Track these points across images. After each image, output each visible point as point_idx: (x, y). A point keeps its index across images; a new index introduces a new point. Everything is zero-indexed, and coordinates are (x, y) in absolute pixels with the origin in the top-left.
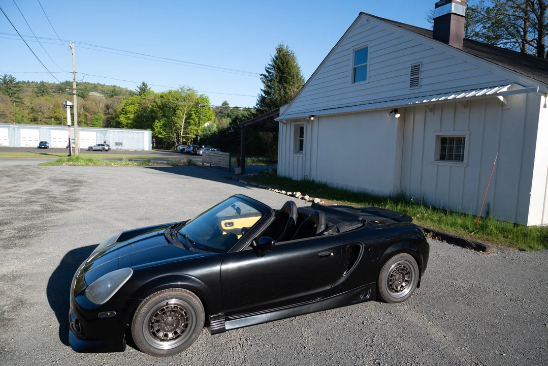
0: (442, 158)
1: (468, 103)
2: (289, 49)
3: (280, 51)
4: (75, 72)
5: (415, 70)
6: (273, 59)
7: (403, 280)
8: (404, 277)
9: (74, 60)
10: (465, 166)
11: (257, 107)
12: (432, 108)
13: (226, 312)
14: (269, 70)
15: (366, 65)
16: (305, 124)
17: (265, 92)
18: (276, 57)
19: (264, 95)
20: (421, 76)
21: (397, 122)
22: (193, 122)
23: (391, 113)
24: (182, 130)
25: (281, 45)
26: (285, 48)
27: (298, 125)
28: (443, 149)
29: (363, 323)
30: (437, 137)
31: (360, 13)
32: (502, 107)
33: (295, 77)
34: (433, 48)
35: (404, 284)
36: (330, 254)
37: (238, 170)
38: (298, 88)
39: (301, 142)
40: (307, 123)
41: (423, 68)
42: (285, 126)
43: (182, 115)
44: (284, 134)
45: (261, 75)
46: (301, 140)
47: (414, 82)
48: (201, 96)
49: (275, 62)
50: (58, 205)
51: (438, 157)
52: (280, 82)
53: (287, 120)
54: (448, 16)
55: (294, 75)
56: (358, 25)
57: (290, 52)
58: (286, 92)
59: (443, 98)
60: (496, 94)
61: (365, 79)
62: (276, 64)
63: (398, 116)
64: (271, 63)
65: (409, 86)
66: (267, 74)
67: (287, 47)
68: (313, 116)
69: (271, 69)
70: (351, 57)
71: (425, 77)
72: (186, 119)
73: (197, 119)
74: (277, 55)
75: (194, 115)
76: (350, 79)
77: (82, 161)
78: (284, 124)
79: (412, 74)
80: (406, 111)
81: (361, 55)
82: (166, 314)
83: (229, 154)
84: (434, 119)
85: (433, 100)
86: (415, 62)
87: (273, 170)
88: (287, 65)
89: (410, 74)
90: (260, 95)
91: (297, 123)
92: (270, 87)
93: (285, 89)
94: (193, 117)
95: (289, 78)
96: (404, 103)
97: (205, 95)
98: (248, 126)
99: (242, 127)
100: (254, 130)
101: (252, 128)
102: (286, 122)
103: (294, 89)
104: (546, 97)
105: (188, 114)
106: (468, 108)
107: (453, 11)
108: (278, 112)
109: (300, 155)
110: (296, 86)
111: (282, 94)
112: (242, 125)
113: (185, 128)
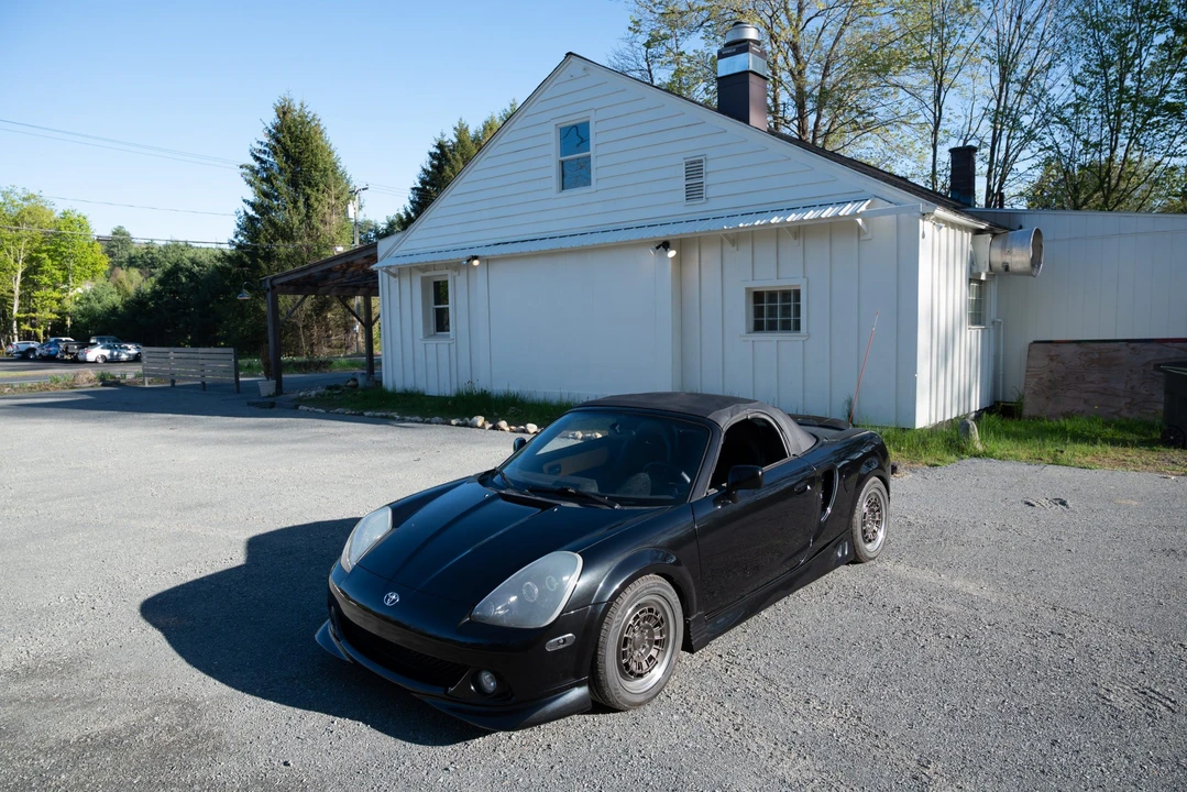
0: (758, 327)
3: (284, 113)
5: (694, 169)
6: (270, 131)
7: (875, 521)
8: (876, 518)
10: (805, 339)
11: (236, 241)
12: (736, 238)
14: (262, 156)
15: (589, 157)
16: (450, 276)
17: (253, 205)
18: (275, 126)
19: (251, 212)
20: (707, 180)
21: (670, 265)
22: (46, 280)
23: (657, 248)
24: (16, 303)
25: (285, 100)
26: (298, 107)
27: (428, 277)
28: (758, 312)
30: (748, 289)
31: (567, 54)
32: (859, 236)
33: (329, 172)
34: (725, 131)
37: (267, 387)
38: (337, 198)
39: (443, 314)
40: (456, 274)
41: (708, 167)
42: (394, 279)
43: (12, 262)
45: (241, 167)
46: (437, 309)
47: (694, 191)
48: (65, 213)
49: (274, 137)
51: (752, 326)
52: (293, 183)
53: (399, 269)
54: (744, 76)
55: (325, 170)
56: (564, 76)
57: (311, 115)
58: (308, 205)
59: (763, 221)
60: (855, 215)
61: (587, 182)
62: (278, 141)
63: (672, 253)
64: (266, 140)
65: (685, 198)
66: (257, 165)
67: (301, 105)
68: (476, 258)
69: (265, 152)
70: (552, 139)
71: (714, 184)
72: (25, 274)
73: (59, 274)
74: (277, 120)
75: (49, 262)
76: (554, 182)
78: (395, 276)
79: (688, 177)
80: (682, 244)
81: (575, 136)
83: (231, 350)
84: (739, 258)
85: (741, 225)
86: (692, 155)
87: (368, 380)
88: (307, 144)
89: (684, 178)
90: (243, 214)
91: (427, 274)
92: (266, 195)
93: (307, 199)
94: (46, 267)
95: (316, 175)
96: (685, 230)
97: (78, 213)
98: (282, 284)
99: (269, 286)
100: (296, 292)
101: (291, 289)
102: (398, 273)
103: (329, 200)
104: (924, 220)
105: (30, 260)
106: (801, 239)
107: (751, 68)
108: (371, 252)
109: (441, 344)
110: (334, 192)
111: (303, 210)
112: (268, 282)
113: (26, 298)
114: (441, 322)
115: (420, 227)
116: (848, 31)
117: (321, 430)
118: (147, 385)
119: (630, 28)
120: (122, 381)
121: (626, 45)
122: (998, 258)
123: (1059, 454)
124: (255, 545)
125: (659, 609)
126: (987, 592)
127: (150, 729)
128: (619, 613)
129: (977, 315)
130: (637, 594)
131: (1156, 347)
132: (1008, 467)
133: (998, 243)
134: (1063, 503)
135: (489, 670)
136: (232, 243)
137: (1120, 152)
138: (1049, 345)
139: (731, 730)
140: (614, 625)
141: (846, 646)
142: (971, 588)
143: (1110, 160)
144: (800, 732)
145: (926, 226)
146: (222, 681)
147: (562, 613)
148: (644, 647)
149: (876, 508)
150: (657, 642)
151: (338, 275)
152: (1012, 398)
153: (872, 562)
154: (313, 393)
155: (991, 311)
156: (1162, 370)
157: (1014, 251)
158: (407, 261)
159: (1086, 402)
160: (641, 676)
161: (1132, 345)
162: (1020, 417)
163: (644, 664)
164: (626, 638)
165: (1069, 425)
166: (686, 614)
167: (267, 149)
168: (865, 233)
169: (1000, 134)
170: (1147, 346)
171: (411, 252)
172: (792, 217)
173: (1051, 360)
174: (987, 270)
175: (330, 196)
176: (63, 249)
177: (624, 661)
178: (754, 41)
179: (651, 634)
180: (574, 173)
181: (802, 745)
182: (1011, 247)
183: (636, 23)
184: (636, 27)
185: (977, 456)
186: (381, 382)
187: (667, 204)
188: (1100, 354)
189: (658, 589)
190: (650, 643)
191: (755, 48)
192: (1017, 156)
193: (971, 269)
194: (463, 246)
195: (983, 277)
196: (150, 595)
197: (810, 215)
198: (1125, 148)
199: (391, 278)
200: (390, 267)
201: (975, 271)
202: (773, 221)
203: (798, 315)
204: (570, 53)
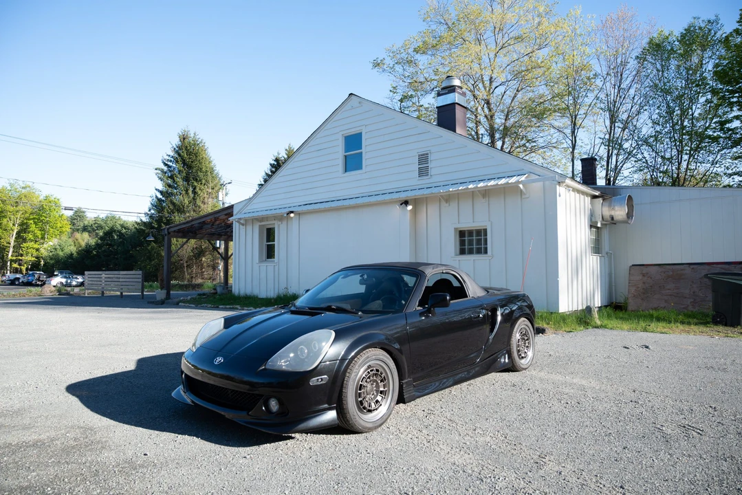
0: (462, 252)
1: (486, 193)
3: (184, 139)
5: (423, 159)
6: (175, 149)
7: (525, 346)
8: (525, 343)
10: (490, 258)
11: (149, 213)
12: (448, 198)
14: (169, 163)
15: (361, 153)
16: (276, 224)
17: (161, 192)
18: (178, 146)
19: (160, 196)
20: (431, 165)
21: (409, 214)
22: (31, 236)
23: (401, 204)
24: (11, 250)
25: (186, 129)
26: (192, 135)
27: (263, 225)
28: (462, 243)
30: (456, 229)
31: (350, 95)
32: (521, 195)
33: (209, 173)
34: (442, 136)
35: (526, 351)
36: (479, 315)
37: (160, 294)
38: (213, 189)
39: (271, 248)
40: (280, 223)
41: (431, 157)
43: (11, 225)
45: (156, 169)
46: (268, 245)
47: (423, 172)
48: (46, 197)
49: (177, 152)
51: (458, 251)
52: (187, 179)
53: (246, 220)
54: (453, 104)
55: (206, 172)
56: (348, 107)
57: (200, 140)
58: (194, 192)
59: (463, 187)
60: (518, 182)
61: (360, 168)
62: (179, 155)
63: (410, 208)
64: (172, 154)
65: (418, 175)
66: (165, 168)
67: (195, 134)
68: (292, 212)
69: (171, 161)
70: (340, 143)
71: (435, 167)
72: (18, 233)
73: (39, 233)
74: (180, 143)
75: (34, 226)
76: (341, 167)
78: (243, 225)
79: (420, 163)
80: (417, 202)
81: (354, 141)
83: (140, 272)
84: (450, 210)
85: (451, 190)
86: (422, 151)
87: (223, 289)
88: (197, 157)
89: (418, 164)
90: (154, 196)
91: (263, 223)
92: (170, 186)
93: (195, 189)
94: (31, 229)
95: (201, 175)
96: (418, 193)
97: (54, 196)
98: (174, 231)
99: (166, 233)
100: (183, 237)
101: (180, 234)
102: (245, 222)
103: (208, 190)
104: (559, 185)
105: (22, 224)
106: (487, 199)
107: (456, 101)
108: (230, 211)
109: (270, 265)
110: (211, 185)
111: (191, 195)
112: (166, 230)
113: (17, 247)
114: (270, 253)
115: (260, 196)
116: (519, 95)
117: (191, 313)
118: (86, 295)
119: (391, 91)
120: (71, 293)
121: (389, 101)
122: (607, 212)
123: (648, 327)
124: (141, 362)
125: (383, 371)
126: (594, 384)
127: (63, 439)
128: (357, 367)
129: (597, 248)
130: (368, 357)
131: (707, 267)
132: (615, 332)
133: (606, 203)
134: (647, 347)
135: (275, 397)
136: (146, 214)
137: (684, 164)
138: (642, 267)
139: (425, 442)
140: (353, 374)
141: (503, 406)
142: (584, 382)
143: (678, 169)
144: (468, 443)
145: (561, 190)
146: (111, 419)
147: (320, 363)
148: (373, 394)
149: (526, 338)
150: (381, 392)
151: (209, 226)
152: (621, 300)
153: (524, 371)
154: (189, 297)
155: (606, 246)
156: (709, 278)
157: (616, 208)
158: (250, 215)
159: (666, 301)
160: (370, 411)
161: (692, 266)
162: (626, 310)
163: (373, 405)
164: (361, 385)
165: (655, 313)
166: (401, 379)
167: (172, 159)
168: (525, 194)
169: (612, 154)
170: (702, 267)
171: (253, 210)
172: (481, 185)
173: (644, 276)
174: (601, 219)
175: (208, 187)
176: (43, 218)
177: (359, 399)
178: (459, 87)
179: (378, 386)
180: (352, 162)
181: (468, 448)
182: (614, 206)
183: (394, 88)
184: (394, 90)
185: (597, 327)
186: (231, 291)
187: (407, 179)
188: (673, 272)
189: (381, 357)
190: (377, 391)
191: (459, 90)
192: (622, 167)
193: (591, 220)
194: (285, 206)
195: (599, 225)
196: (73, 382)
197: (492, 183)
198: (687, 162)
199: (241, 226)
200: (240, 219)
201: (593, 220)
202: (469, 187)
203: (486, 244)
204: (351, 94)
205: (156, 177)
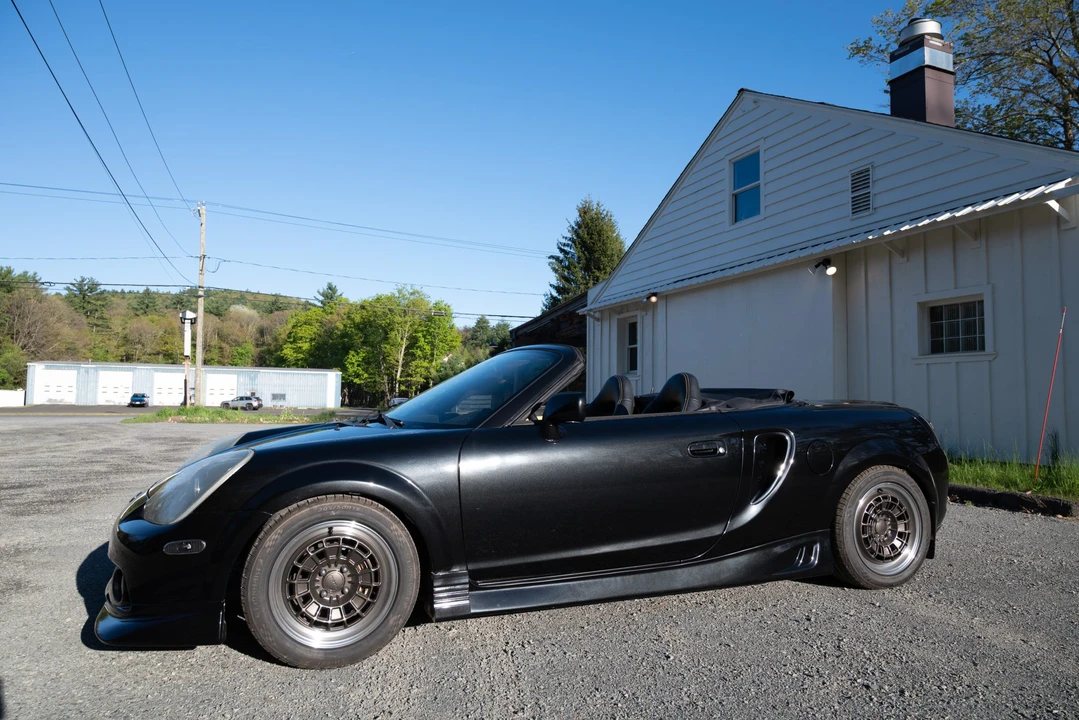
0: (936, 348)
1: (981, 226)
2: (602, 208)
3: (585, 213)
4: (204, 256)
5: (861, 180)
6: (573, 228)
7: (894, 532)
8: (895, 527)
9: (203, 236)
10: (991, 358)
12: (905, 246)
13: (471, 567)
14: (566, 248)
15: (758, 186)
16: (638, 315)
17: (558, 289)
18: (577, 224)
19: (555, 294)
20: (874, 189)
21: (831, 282)
22: (419, 353)
23: (817, 266)
24: (400, 369)
25: (586, 202)
26: (595, 207)
27: (625, 319)
28: (936, 331)
29: (809, 620)
30: (921, 305)
31: (739, 91)
32: (1058, 225)
33: (615, 258)
34: (894, 133)
35: (897, 543)
36: (716, 450)
39: (633, 353)
41: (875, 175)
42: (598, 323)
43: (399, 340)
44: (598, 358)
45: (550, 258)
46: (631, 349)
47: (860, 204)
48: (436, 303)
49: (576, 232)
50: (144, 465)
51: (927, 346)
52: (587, 269)
53: (601, 312)
54: (920, 71)
55: (612, 255)
56: (737, 113)
57: (605, 213)
59: (927, 221)
60: (1044, 197)
61: (756, 212)
62: (578, 235)
63: (831, 271)
64: (569, 235)
65: (850, 211)
66: (561, 256)
67: (598, 205)
68: (655, 294)
69: (568, 245)
70: (727, 175)
71: (881, 192)
72: (407, 348)
73: (428, 348)
74: (579, 219)
75: (423, 340)
76: (727, 216)
77: (204, 414)
78: (598, 320)
79: (854, 189)
80: (848, 260)
81: (747, 169)
82: (327, 558)
84: (909, 269)
86: (858, 167)
88: (600, 236)
89: (850, 190)
90: (548, 296)
91: (622, 316)
92: (566, 279)
94: (420, 344)
95: (604, 260)
96: (848, 244)
97: (445, 302)
99: (514, 337)
102: (600, 315)
105: (410, 338)
106: (984, 241)
107: (927, 63)
112: (514, 333)
113: (406, 365)
114: (632, 361)
115: (620, 273)
149: (896, 514)
158: (608, 304)
160: (325, 626)
164: (298, 568)
167: (570, 243)
168: (1067, 221)
171: (610, 297)
176: (432, 330)
177: (291, 598)
178: (932, 34)
179: (352, 576)
180: (746, 204)
187: (835, 223)
191: (933, 42)
197: (985, 206)
199: (596, 322)
200: (594, 310)
202: (940, 219)
203: (983, 333)
204: (742, 90)
205: (549, 268)
